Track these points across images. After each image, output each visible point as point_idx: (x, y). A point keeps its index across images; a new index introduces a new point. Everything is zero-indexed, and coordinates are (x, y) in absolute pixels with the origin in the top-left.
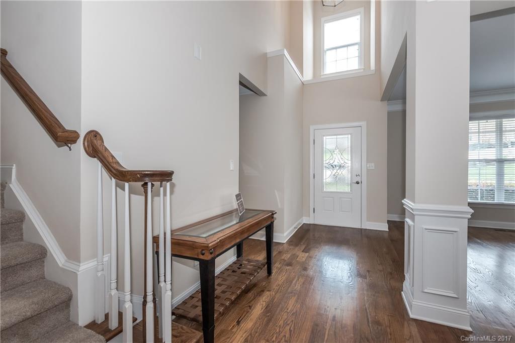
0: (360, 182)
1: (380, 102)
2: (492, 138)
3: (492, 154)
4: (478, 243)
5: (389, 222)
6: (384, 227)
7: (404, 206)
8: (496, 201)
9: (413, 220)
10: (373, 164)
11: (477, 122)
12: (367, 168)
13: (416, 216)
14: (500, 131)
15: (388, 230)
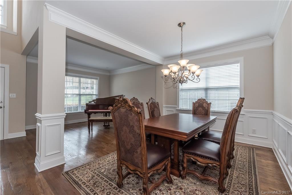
0: (3, 107)
1: (21, 55)
2: (77, 85)
3: (77, 91)
4: (71, 130)
5: (26, 131)
6: (24, 134)
7: (36, 117)
8: (78, 111)
9: (41, 123)
10: (15, 95)
11: (72, 77)
12: (9, 97)
13: (42, 121)
14: (80, 82)
15: (26, 135)
